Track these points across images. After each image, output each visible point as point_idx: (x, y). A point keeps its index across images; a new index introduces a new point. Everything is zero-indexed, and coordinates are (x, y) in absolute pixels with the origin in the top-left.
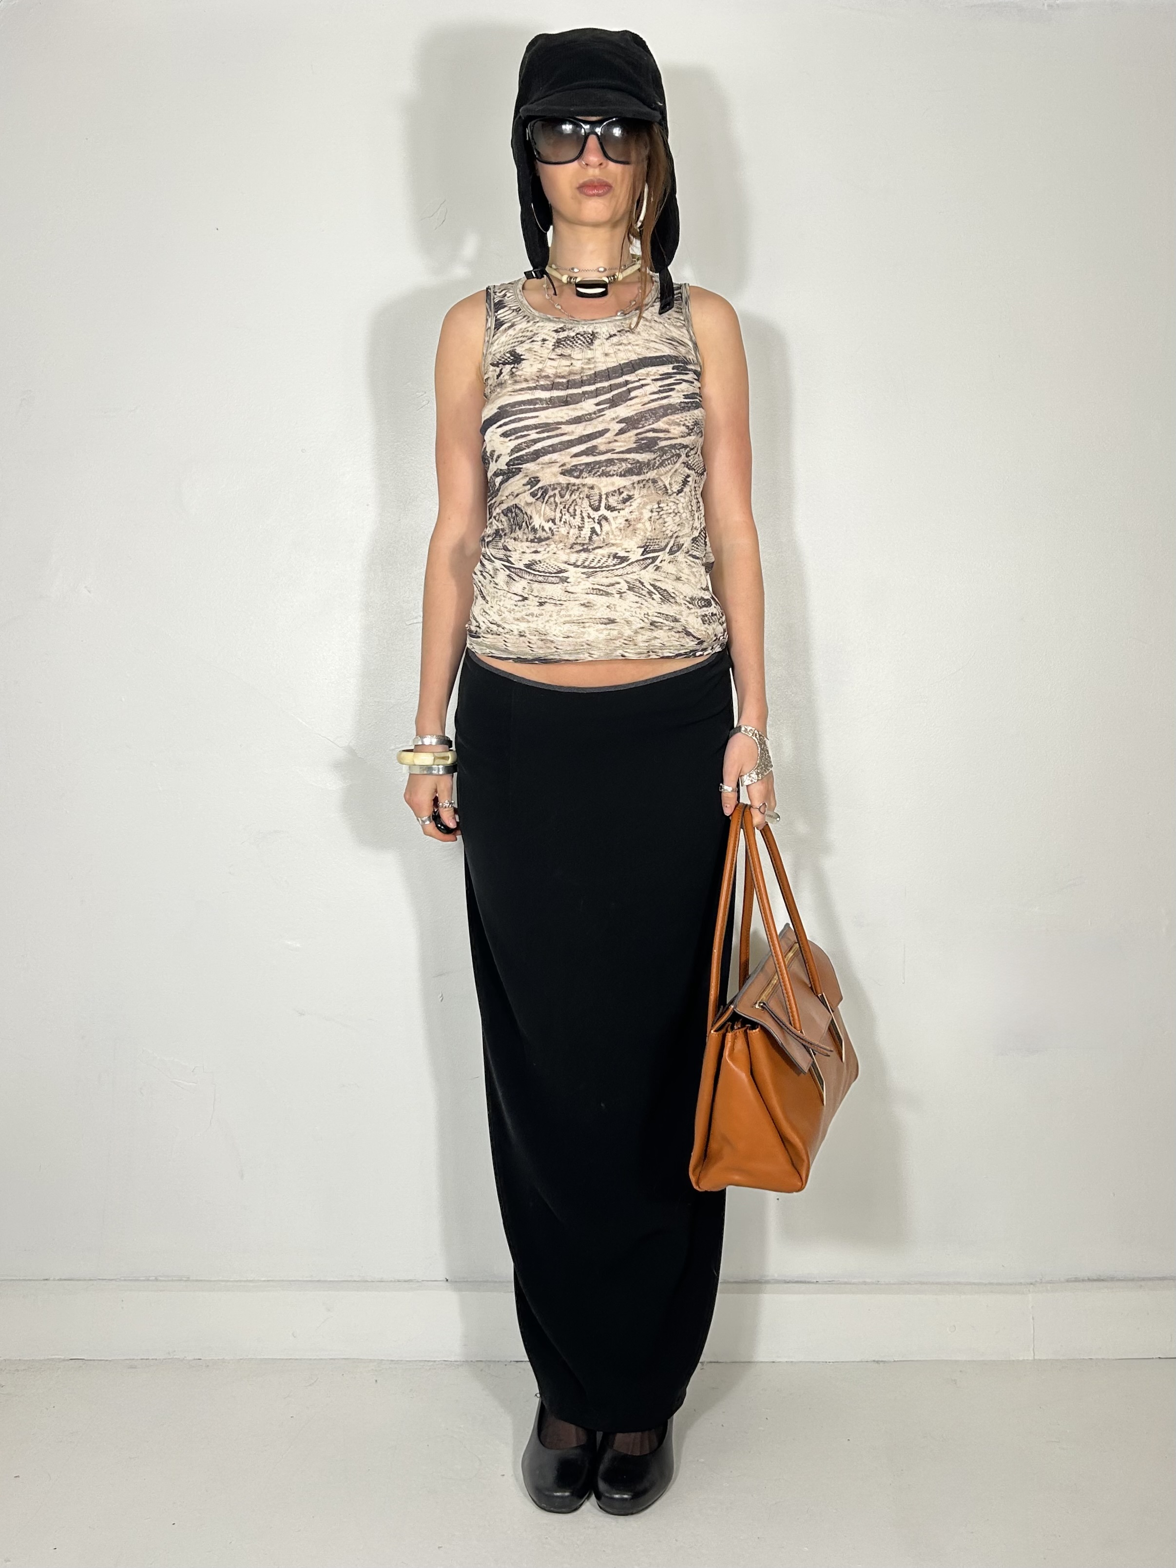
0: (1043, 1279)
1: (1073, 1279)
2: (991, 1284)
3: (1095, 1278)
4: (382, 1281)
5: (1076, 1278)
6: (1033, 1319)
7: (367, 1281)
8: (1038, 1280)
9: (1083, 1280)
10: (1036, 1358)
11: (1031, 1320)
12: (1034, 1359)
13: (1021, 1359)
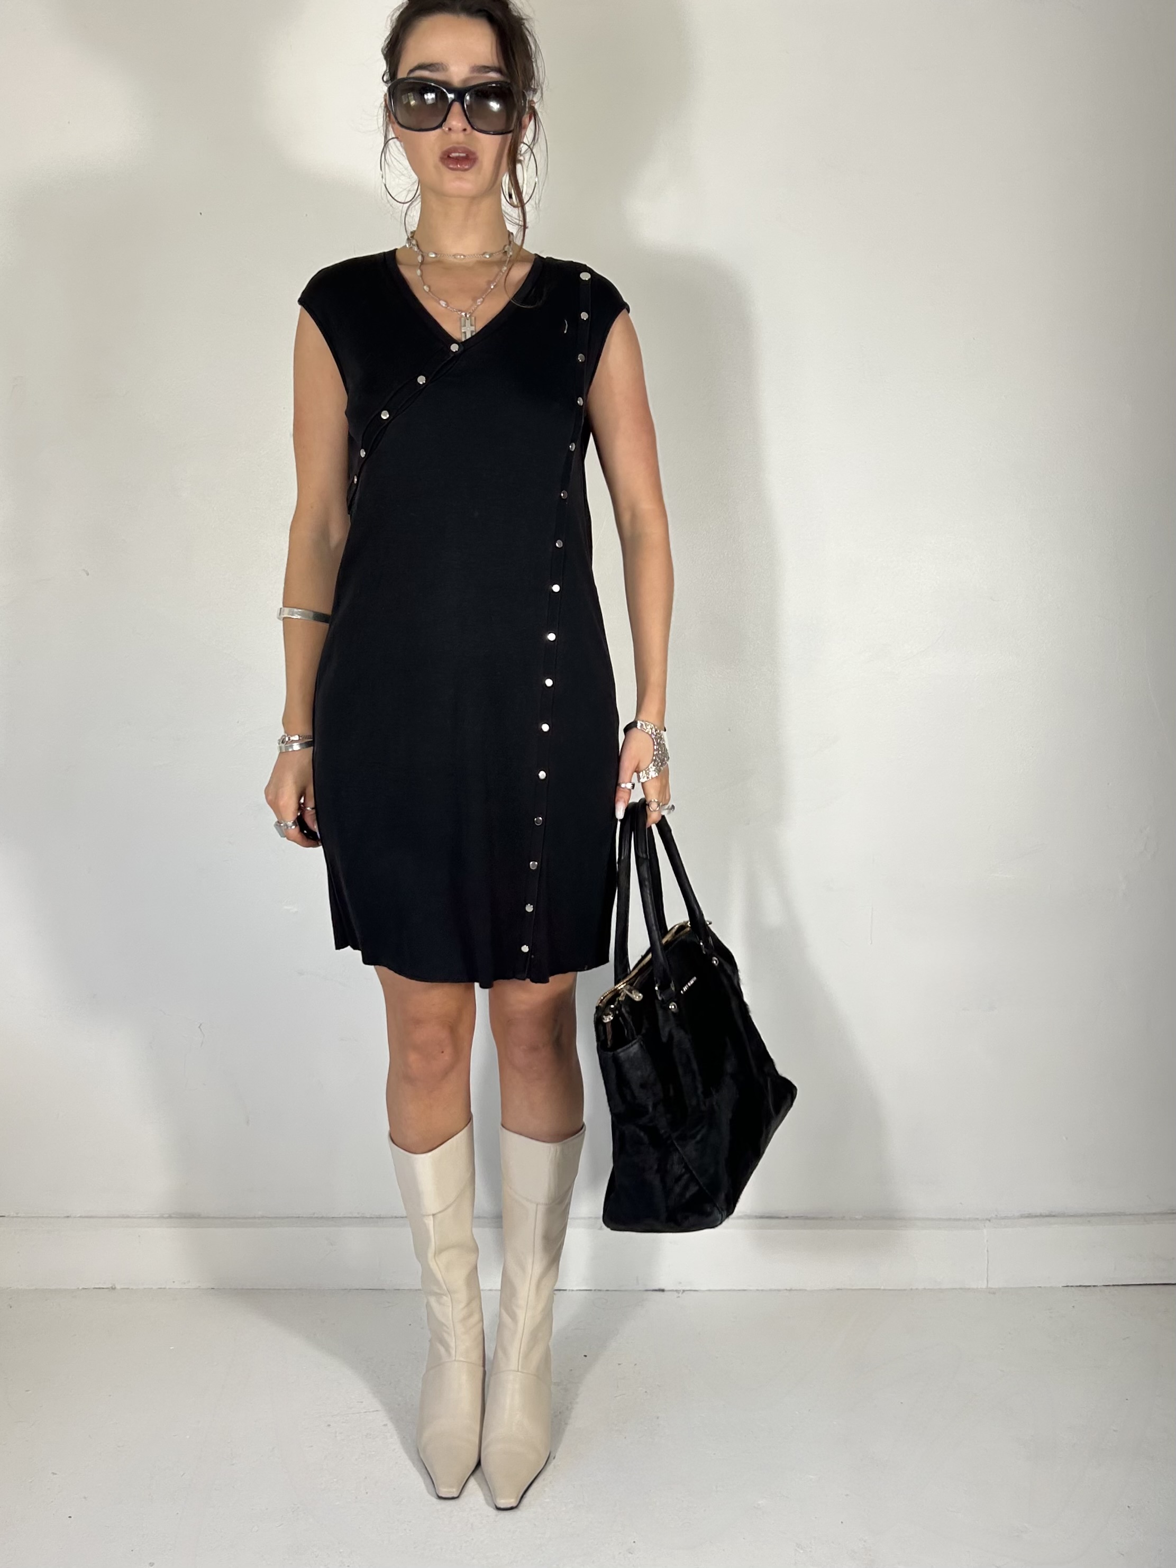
0: (999, 1216)
1: (1026, 1215)
2: (950, 1219)
3: (1047, 1213)
4: (380, 1218)
5: (1030, 1214)
6: (988, 1251)
7: (367, 1218)
8: (994, 1216)
9: (1036, 1216)
10: (989, 1286)
11: (986, 1252)
12: (987, 1288)
13: (975, 1287)
